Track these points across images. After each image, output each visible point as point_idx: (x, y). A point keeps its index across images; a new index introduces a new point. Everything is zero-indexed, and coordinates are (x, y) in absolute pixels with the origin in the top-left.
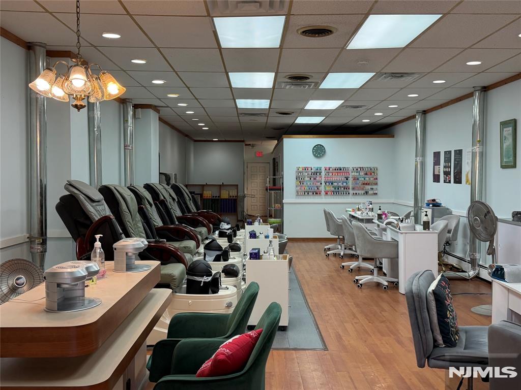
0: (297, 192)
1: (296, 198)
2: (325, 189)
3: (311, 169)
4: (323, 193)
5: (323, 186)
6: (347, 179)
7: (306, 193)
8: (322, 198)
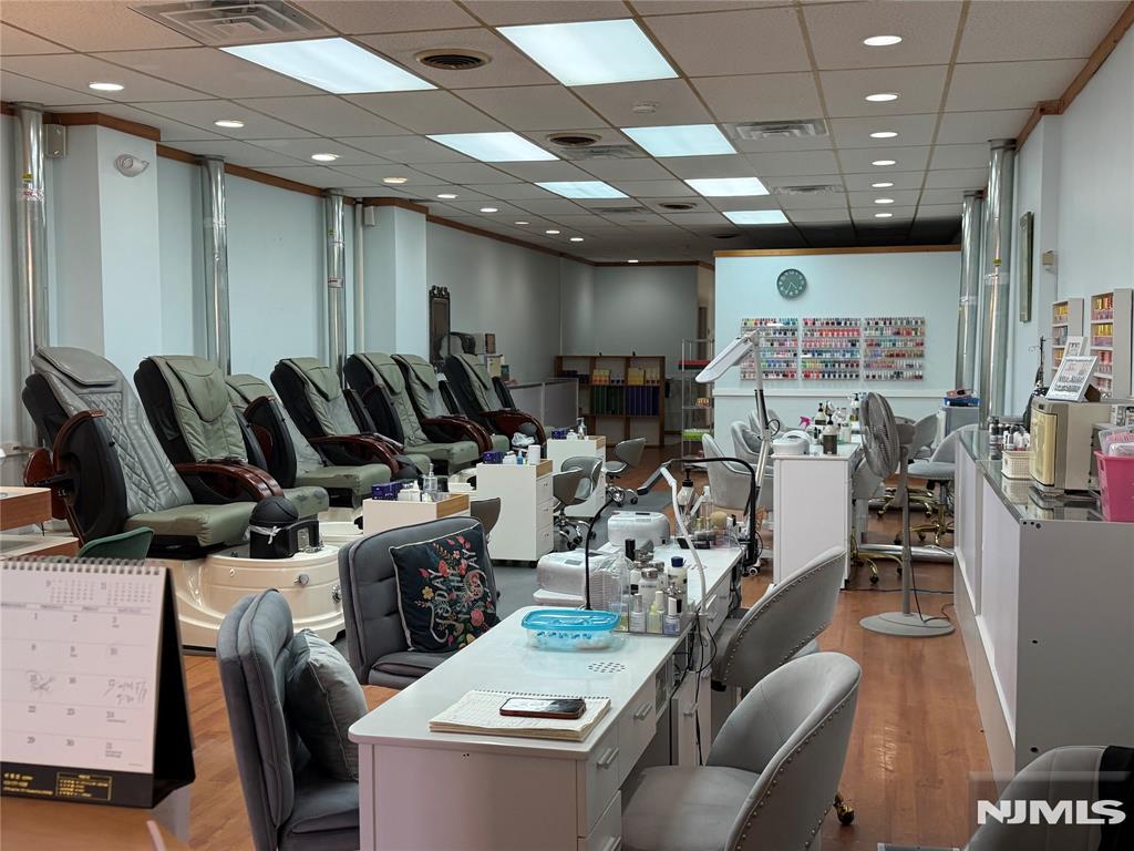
0: (743, 373)
1: (741, 386)
2: (805, 366)
4: (800, 375)
5: (800, 360)
6: (853, 345)
8: (796, 387)
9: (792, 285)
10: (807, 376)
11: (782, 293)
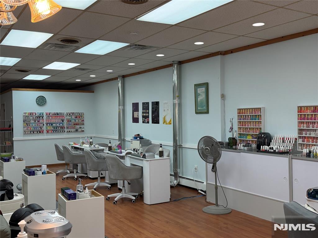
0: (25, 131)
1: (24, 136)
2: (47, 129)
3: (36, 114)
4: (45, 131)
5: (45, 127)
6: (63, 121)
7: (32, 132)
8: (44, 136)
9: (41, 101)
10: (48, 132)
11: (38, 104)
